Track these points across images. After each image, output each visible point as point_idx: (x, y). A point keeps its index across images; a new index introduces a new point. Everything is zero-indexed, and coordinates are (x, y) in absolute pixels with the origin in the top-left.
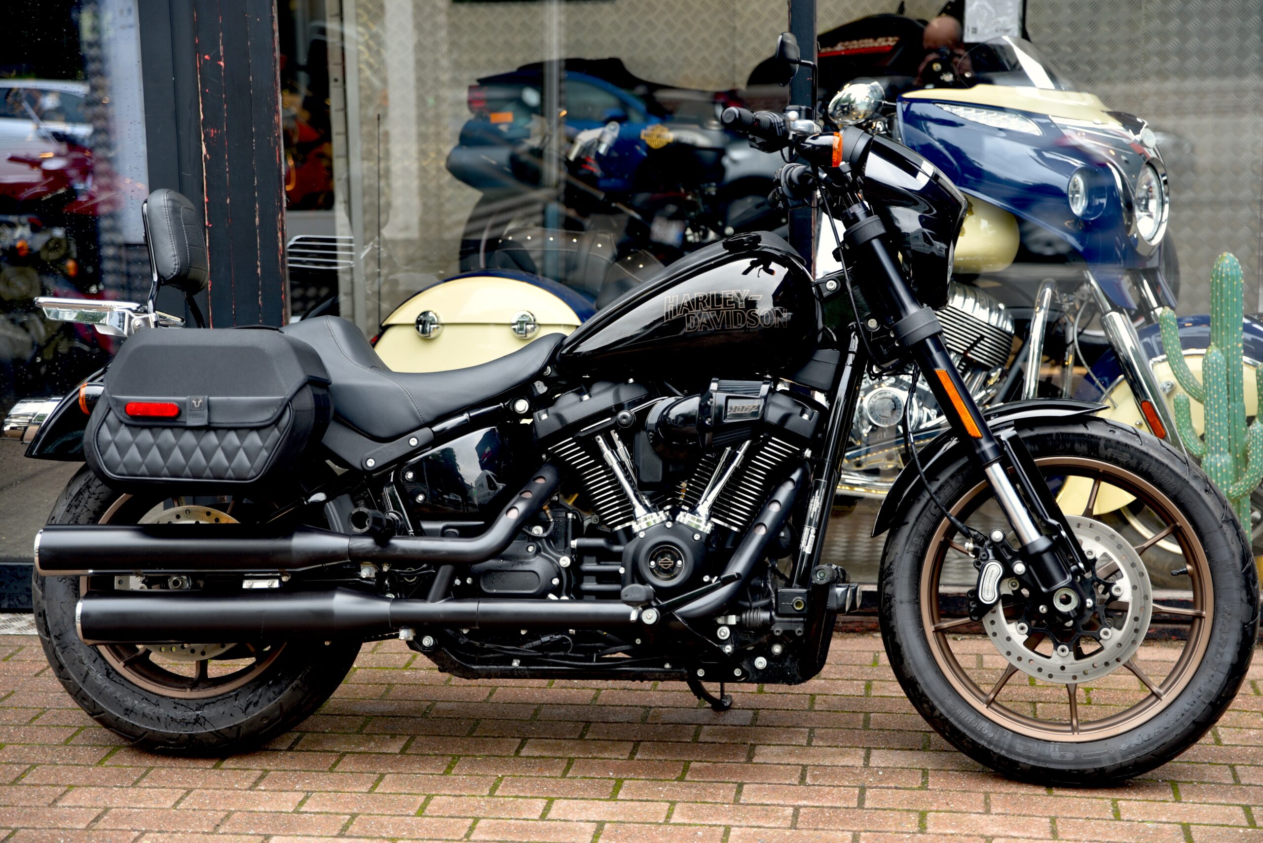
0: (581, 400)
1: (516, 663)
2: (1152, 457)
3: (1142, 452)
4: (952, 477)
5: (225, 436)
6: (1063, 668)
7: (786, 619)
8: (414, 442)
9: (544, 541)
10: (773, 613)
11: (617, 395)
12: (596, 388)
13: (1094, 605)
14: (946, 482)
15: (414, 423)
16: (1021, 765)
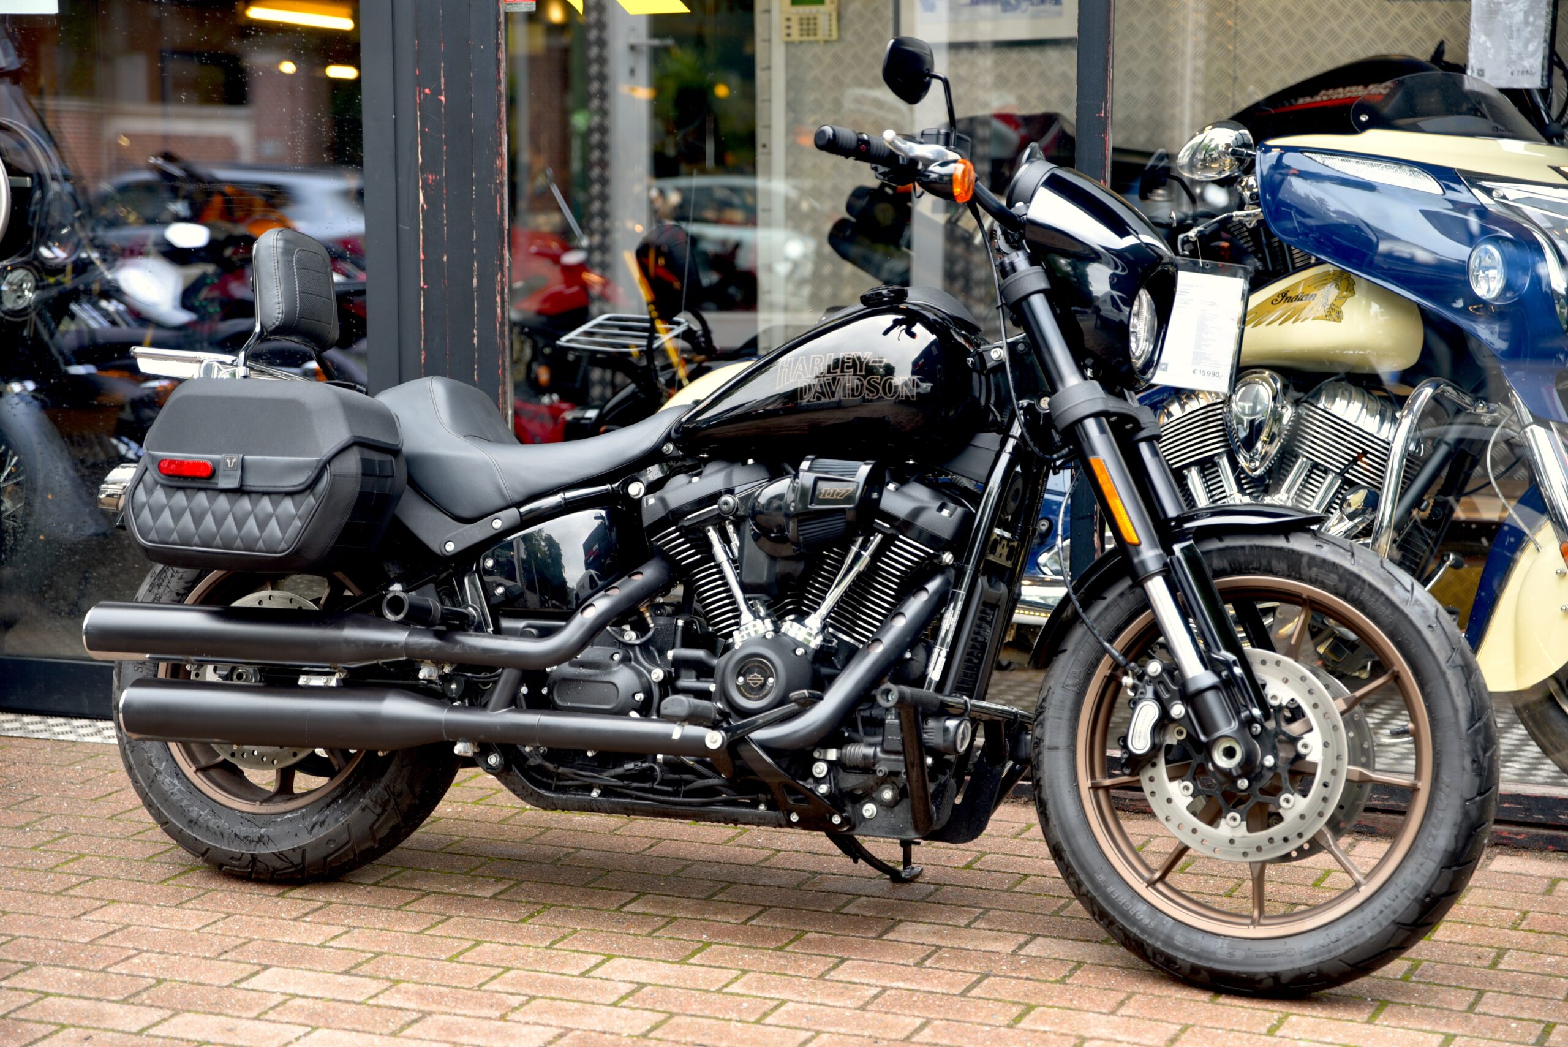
0: (690, 482)
1: (595, 794)
2: (1364, 581)
3: (1352, 574)
4: (1122, 595)
5: (258, 501)
6: (1232, 841)
7: (893, 757)
8: (497, 524)
9: (637, 649)
10: (878, 749)
11: (729, 477)
12: (710, 469)
13: (1275, 765)
14: (1114, 601)
15: (499, 502)
16: (1179, 962)
